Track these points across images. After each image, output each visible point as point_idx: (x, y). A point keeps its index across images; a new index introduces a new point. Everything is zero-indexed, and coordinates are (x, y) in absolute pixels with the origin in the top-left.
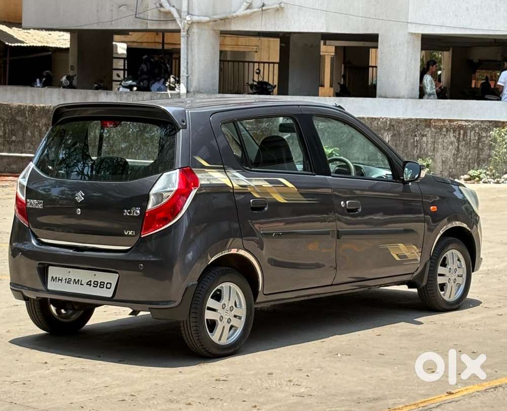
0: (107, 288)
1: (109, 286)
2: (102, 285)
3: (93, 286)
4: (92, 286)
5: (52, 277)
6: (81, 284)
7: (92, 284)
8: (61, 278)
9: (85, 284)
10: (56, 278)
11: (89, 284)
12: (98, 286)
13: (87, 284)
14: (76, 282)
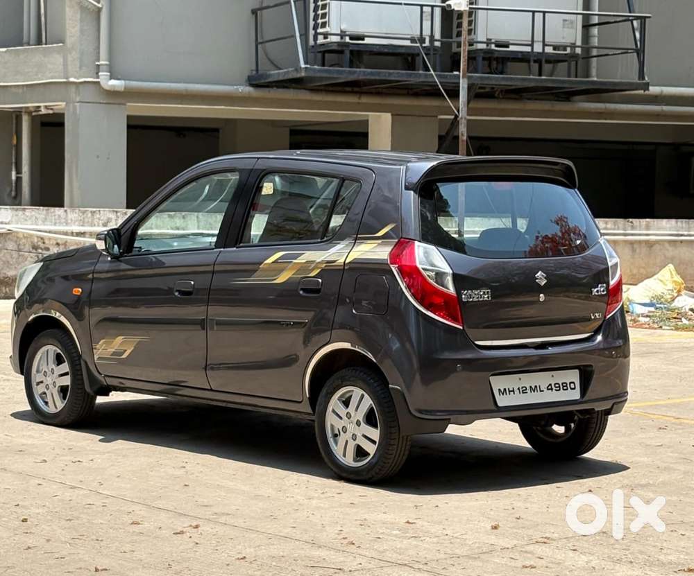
0: (572, 389)
1: (572, 386)
2: (565, 386)
3: (556, 390)
4: (554, 390)
5: (499, 390)
6: (541, 391)
7: (554, 388)
8: (511, 389)
9: (545, 390)
10: (505, 389)
11: (549, 388)
12: (561, 389)
13: (548, 389)
14: (534, 389)
